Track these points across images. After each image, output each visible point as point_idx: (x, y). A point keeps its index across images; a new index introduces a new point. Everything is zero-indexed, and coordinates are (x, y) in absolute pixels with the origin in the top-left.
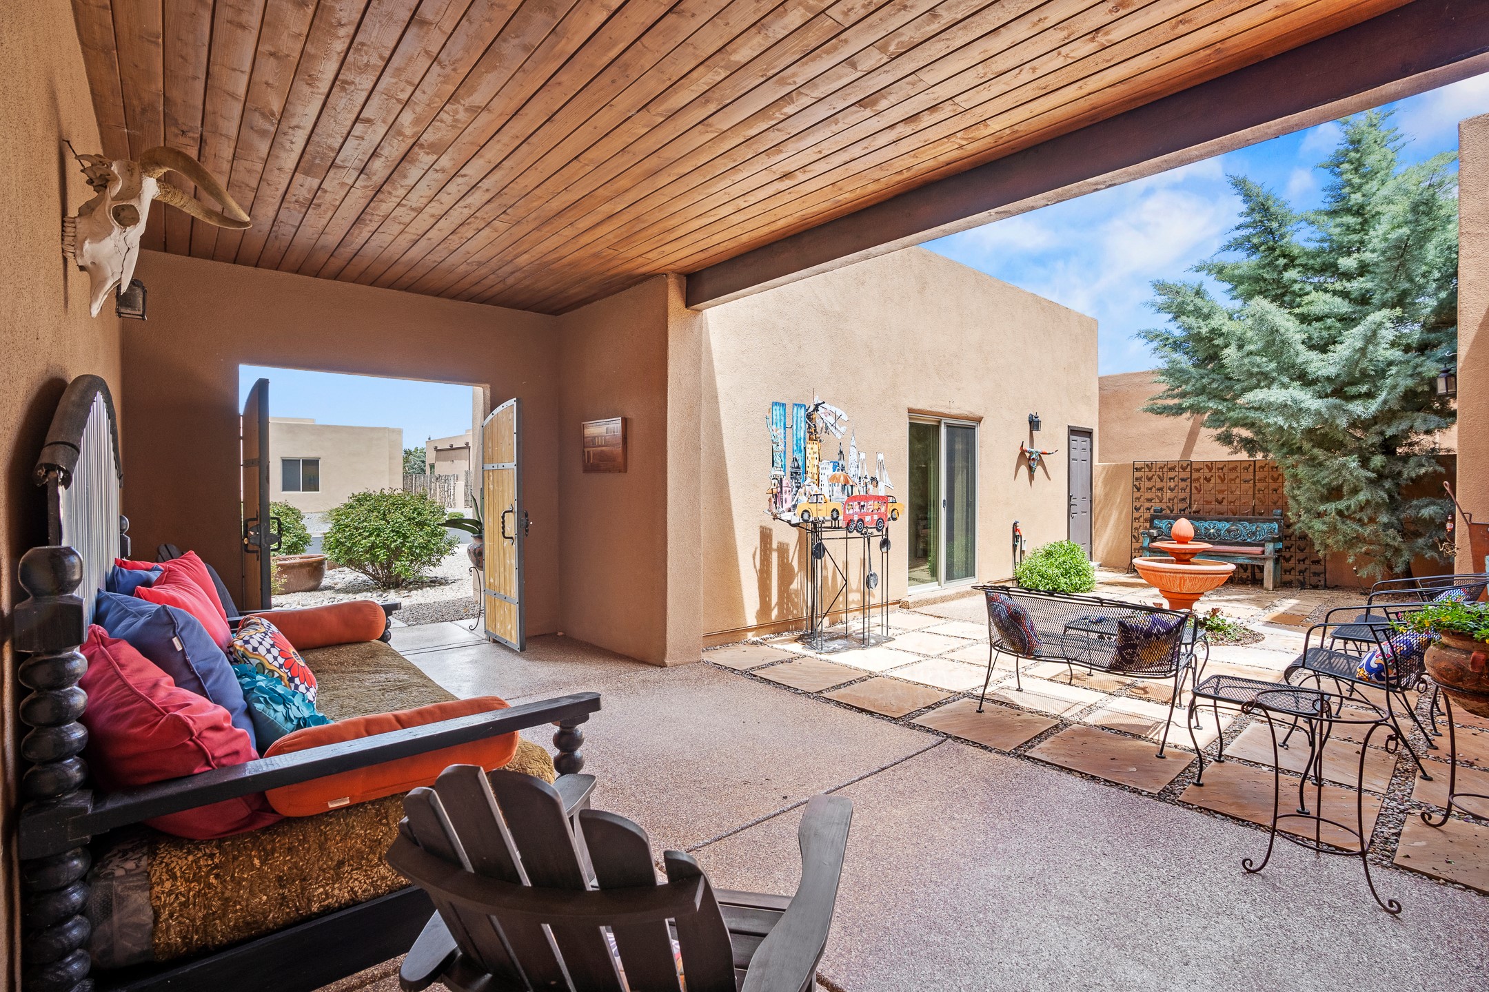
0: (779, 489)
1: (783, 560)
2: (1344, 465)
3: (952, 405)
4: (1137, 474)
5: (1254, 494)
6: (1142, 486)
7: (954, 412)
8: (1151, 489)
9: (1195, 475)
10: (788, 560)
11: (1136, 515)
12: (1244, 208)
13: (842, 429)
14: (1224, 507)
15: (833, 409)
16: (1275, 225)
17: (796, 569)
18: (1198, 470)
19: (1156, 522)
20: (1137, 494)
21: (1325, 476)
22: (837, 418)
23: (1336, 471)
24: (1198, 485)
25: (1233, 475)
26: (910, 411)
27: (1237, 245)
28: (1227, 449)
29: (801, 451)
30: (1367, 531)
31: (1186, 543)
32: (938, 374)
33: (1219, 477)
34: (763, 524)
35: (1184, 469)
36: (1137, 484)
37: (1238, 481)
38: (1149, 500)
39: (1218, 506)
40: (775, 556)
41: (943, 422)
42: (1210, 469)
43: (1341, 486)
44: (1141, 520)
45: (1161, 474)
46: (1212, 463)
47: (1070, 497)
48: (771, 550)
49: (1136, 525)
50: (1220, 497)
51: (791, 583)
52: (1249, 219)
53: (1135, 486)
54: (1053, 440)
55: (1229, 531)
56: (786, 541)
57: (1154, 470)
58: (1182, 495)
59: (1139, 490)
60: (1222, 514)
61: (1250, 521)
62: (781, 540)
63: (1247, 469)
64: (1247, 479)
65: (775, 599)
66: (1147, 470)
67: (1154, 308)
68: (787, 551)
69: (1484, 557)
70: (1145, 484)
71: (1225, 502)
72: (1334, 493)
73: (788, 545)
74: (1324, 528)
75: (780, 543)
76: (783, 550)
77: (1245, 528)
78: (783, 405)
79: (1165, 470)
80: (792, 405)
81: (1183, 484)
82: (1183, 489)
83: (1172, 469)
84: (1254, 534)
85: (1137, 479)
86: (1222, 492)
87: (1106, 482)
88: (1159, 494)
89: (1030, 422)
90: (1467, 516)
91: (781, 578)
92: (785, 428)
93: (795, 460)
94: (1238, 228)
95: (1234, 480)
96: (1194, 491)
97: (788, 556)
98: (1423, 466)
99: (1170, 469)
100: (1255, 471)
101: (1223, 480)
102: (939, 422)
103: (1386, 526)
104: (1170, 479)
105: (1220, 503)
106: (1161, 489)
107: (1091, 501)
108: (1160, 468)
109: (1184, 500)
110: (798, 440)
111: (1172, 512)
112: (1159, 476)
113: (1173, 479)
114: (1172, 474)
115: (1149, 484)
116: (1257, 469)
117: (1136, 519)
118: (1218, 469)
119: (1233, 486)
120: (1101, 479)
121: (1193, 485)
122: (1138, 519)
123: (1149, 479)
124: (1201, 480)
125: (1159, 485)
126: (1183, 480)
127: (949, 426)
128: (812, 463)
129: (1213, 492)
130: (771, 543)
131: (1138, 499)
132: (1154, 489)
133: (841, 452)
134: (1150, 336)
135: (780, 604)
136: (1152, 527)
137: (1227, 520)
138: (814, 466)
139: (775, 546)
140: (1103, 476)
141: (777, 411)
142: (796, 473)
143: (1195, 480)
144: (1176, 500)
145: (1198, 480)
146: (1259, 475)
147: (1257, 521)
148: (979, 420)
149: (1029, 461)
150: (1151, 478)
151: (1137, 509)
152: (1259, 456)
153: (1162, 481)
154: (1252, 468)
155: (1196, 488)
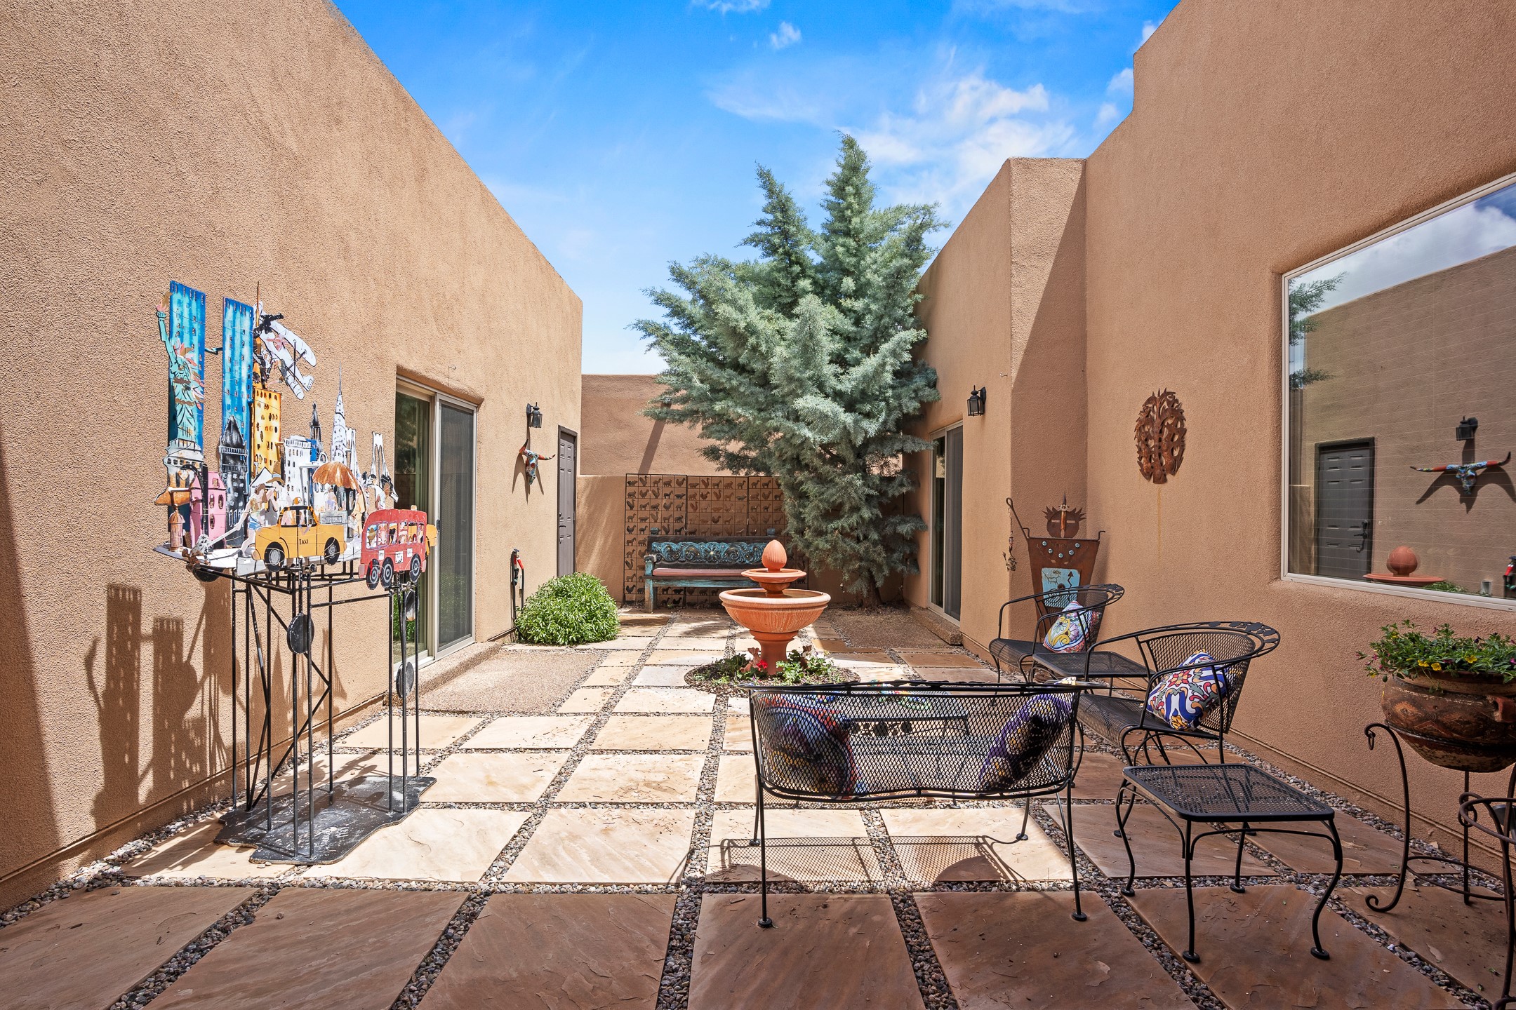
0: (198, 494)
1: (167, 659)
2: (850, 483)
3: (452, 375)
4: (631, 489)
5: (748, 513)
6: (636, 503)
7: (454, 384)
8: (645, 507)
9: (691, 492)
10: (179, 653)
11: (629, 537)
12: (764, 202)
13: (306, 380)
14: (719, 526)
15: (291, 337)
16: (792, 229)
17: (199, 673)
18: (694, 486)
19: (654, 545)
20: (630, 513)
21: (832, 494)
22: (297, 356)
23: (842, 488)
24: (693, 502)
25: (728, 492)
26: (401, 372)
27: (754, 240)
28: (715, 465)
29: (239, 410)
30: (861, 548)
31: (777, 571)
32: (436, 320)
33: (715, 493)
34: (119, 579)
35: (680, 484)
36: (630, 500)
37: (733, 498)
38: (643, 520)
39: (714, 525)
40: (147, 652)
41: (438, 397)
42: (706, 485)
43: (841, 505)
44: (635, 542)
45: (655, 489)
46: (708, 478)
47: (559, 515)
48: (137, 639)
49: (629, 549)
50: (716, 515)
51: (188, 704)
52: (770, 217)
53: (628, 503)
54: (545, 443)
55: (728, 552)
56: (177, 614)
57: (648, 485)
58: (677, 515)
59: (632, 507)
60: (718, 534)
61: (748, 541)
62: (163, 613)
63: (741, 485)
64: (741, 496)
65: (146, 752)
66: (641, 484)
67: (653, 298)
68: (178, 636)
69: (1041, 570)
70: (639, 502)
71: (721, 522)
72: (834, 512)
73: (179, 622)
74: (828, 546)
75: (160, 622)
76: (168, 635)
77: (743, 548)
78: (199, 297)
79: (660, 485)
80: (220, 303)
81: (678, 502)
82: (679, 507)
83: (668, 484)
84: (751, 555)
85: (629, 495)
86: (717, 510)
87: (591, 501)
88: (654, 513)
89: (529, 416)
90: (1026, 531)
91: (160, 700)
92: (202, 351)
93: (233, 426)
94: (758, 224)
95: (729, 497)
96: (690, 509)
97: (180, 647)
98: (904, 486)
99: (665, 484)
100: (748, 488)
101: (718, 497)
102: (432, 398)
103: (875, 543)
104: (666, 495)
105: (716, 522)
106: (655, 507)
107: (574, 521)
108: (656, 482)
109: (679, 519)
110: (236, 383)
111: (667, 533)
112: (653, 492)
113: (669, 495)
114: (667, 490)
115: (643, 502)
116: (750, 487)
117: (628, 542)
118: (714, 485)
119: (728, 504)
120: (585, 495)
121: (689, 502)
122: (631, 542)
123: (644, 495)
124: (697, 497)
125: (654, 502)
126: (678, 496)
127: (444, 405)
128: (266, 435)
129: (709, 510)
130: (137, 623)
131: (631, 518)
132: (648, 508)
133: (316, 424)
134: (648, 328)
135: (159, 763)
136: (650, 550)
137: (727, 541)
138: (270, 446)
139: (147, 627)
140: (588, 491)
141: (183, 308)
142: (236, 458)
143: (691, 497)
144: (671, 520)
145: (694, 496)
146: (752, 492)
147: (754, 540)
148: (478, 402)
149: (526, 466)
150: (646, 494)
151: (630, 531)
152: (742, 473)
153: (657, 497)
154: (746, 484)
155: (692, 506)
